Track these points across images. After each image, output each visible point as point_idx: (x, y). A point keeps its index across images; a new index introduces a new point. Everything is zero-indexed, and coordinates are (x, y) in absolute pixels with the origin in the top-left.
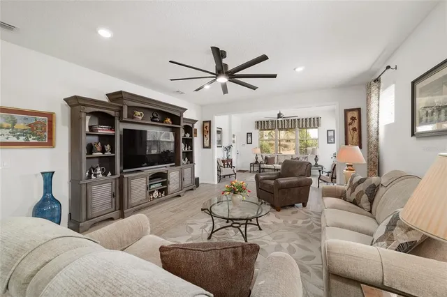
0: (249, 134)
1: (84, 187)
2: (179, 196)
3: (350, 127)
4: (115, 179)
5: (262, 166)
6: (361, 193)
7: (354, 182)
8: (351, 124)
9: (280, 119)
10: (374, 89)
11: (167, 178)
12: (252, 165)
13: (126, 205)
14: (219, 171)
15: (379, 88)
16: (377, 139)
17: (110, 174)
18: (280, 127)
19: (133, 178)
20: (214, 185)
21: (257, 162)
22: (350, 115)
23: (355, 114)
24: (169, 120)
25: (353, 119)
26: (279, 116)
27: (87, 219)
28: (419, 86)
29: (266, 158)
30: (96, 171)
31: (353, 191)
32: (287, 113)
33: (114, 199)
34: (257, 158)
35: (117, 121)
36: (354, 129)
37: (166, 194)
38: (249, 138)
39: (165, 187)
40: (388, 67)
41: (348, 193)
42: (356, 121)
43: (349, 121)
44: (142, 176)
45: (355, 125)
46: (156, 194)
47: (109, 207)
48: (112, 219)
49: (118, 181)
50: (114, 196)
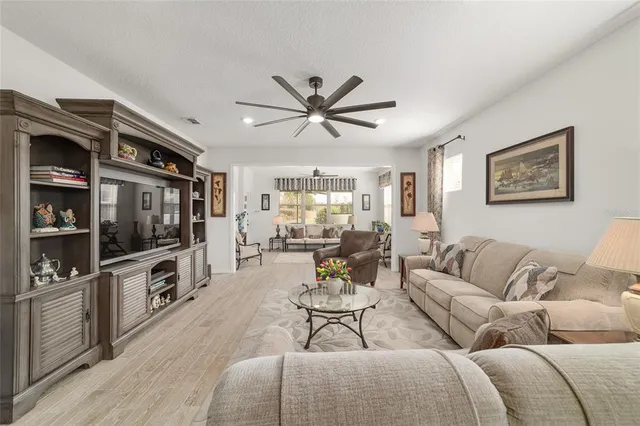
0: (266, 197)
1: (24, 308)
2: (192, 298)
3: (406, 193)
4: (91, 281)
5: (288, 241)
6: (451, 261)
7: (442, 250)
8: (406, 189)
9: (316, 178)
10: (438, 154)
11: (176, 271)
12: (271, 240)
13: (115, 333)
14: (238, 251)
15: (443, 154)
16: (441, 207)
17: (74, 272)
18: (309, 188)
19: (127, 276)
20: (233, 274)
21: (278, 236)
22: (407, 179)
23: (410, 179)
24: (174, 166)
25: (409, 184)
26: (316, 173)
27: (30, 383)
28: (493, 160)
29: (293, 230)
30: (40, 269)
31: (443, 259)
32: (327, 170)
33: (87, 325)
34: (278, 231)
35: (95, 163)
36: (409, 195)
37: (173, 299)
38: (266, 202)
39: (173, 285)
40: (459, 137)
41: (437, 262)
42: (412, 186)
43: (405, 186)
44: (140, 271)
45: (411, 191)
46: (157, 301)
47: (77, 342)
48: (84, 367)
49: (95, 284)
50: (87, 316)
